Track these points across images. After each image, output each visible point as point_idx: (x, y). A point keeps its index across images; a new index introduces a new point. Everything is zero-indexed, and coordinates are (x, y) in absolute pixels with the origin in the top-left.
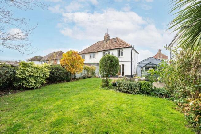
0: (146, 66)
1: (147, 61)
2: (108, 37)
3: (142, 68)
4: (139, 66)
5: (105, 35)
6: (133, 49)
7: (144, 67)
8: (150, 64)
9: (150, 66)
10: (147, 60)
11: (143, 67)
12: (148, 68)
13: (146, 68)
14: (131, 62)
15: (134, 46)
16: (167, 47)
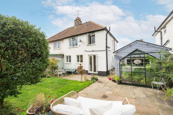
0: (129, 56)
1: (130, 48)
2: (79, 21)
3: (122, 59)
4: (117, 57)
5: (75, 19)
6: (108, 32)
7: (126, 59)
8: (135, 53)
9: (136, 56)
10: (130, 45)
11: (124, 58)
12: (133, 60)
13: (128, 61)
14: (105, 51)
15: (110, 27)
16: (156, 30)
